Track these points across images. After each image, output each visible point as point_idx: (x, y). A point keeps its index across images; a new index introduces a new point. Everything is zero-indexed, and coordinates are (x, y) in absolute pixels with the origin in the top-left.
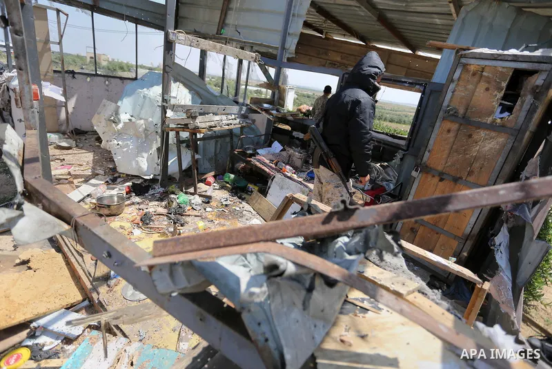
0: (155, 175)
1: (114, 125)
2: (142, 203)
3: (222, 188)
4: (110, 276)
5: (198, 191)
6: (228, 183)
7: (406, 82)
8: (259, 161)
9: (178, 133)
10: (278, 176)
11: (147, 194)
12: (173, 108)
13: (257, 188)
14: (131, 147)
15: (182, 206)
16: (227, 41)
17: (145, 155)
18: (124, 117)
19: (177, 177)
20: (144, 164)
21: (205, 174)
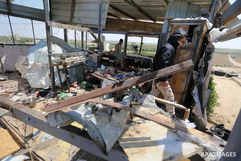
0: (49, 87)
1: (26, 66)
2: (44, 100)
3: (81, 88)
4: (33, 135)
5: (71, 91)
6: (83, 86)
7: (152, 34)
8: (95, 74)
9: (57, 66)
10: (105, 80)
11: (46, 96)
12: (54, 55)
13: (97, 86)
14: (36, 76)
15: (64, 98)
16: (75, 24)
17: (44, 78)
18: (31, 62)
19: (60, 86)
20: (44, 82)
21: (73, 83)
